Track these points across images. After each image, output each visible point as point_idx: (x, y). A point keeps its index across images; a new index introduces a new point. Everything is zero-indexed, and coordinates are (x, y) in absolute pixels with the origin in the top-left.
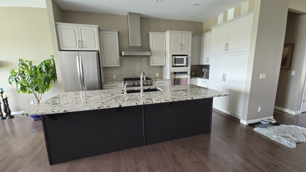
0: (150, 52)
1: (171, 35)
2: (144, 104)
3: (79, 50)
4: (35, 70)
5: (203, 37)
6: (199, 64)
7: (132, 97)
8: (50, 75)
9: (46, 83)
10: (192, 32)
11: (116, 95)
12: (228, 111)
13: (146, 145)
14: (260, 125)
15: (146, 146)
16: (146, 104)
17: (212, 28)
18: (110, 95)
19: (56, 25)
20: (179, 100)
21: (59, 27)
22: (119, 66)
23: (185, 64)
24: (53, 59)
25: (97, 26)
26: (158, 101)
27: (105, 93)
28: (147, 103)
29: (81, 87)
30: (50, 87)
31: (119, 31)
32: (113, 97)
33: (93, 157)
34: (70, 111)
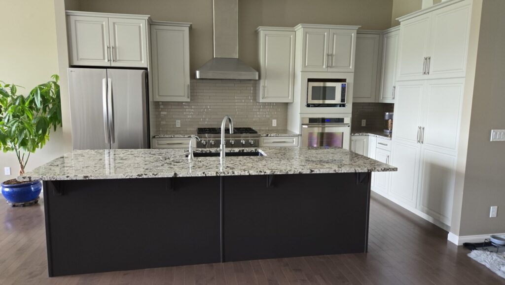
0: (257, 73)
2: (218, 175)
3: (109, 65)
4: (21, 104)
5: (387, 37)
6: (377, 102)
8: (48, 114)
9: (40, 132)
10: (356, 27)
11: (172, 159)
15: (225, 263)
16: (221, 175)
17: (400, 20)
18: (161, 159)
19: (67, 16)
21: (72, 19)
22: (189, 100)
23: (338, 100)
24: (55, 83)
25: (146, 17)
27: (154, 154)
28: (224, 173)
29: (106, 141)
30: (46, 141)
31: (191, 25)
32: (167, 161)
34: (93, 178)
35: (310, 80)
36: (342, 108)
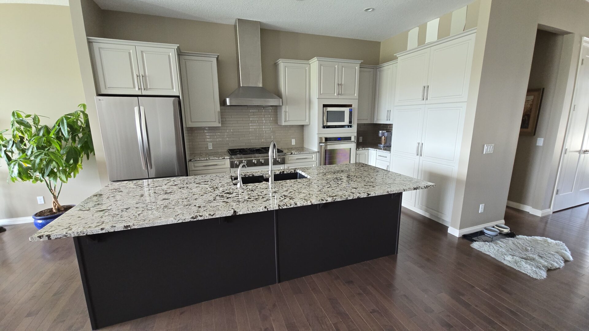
0: (281, 100)
1: (320, 66)
3: (140, 93)
4: (46, 134)
5: (380, 71)
6: (372, 123)
7: (255, 194)
8: (78, 144)
9: (72, 161)
10: (360, 62)
12: (426, 211)
13: (279, 282)
14: (482, 237)
15: (281, 283)
16: (283, 208)
17: (397, 56)
18: (209, 189)
19: (90, 43)
20: (344, 198)
21: (96, 46)
22: (220, 125)
23: (346, 122)
24: (83, 112)
25: (175, 46)
26: (307, 200)
29: (144, 167)
30: (80, 169)
31: (218, 56)
33: (178, 311)
34: (136, 227)
35: (325, 106)
36: (350, 128)
